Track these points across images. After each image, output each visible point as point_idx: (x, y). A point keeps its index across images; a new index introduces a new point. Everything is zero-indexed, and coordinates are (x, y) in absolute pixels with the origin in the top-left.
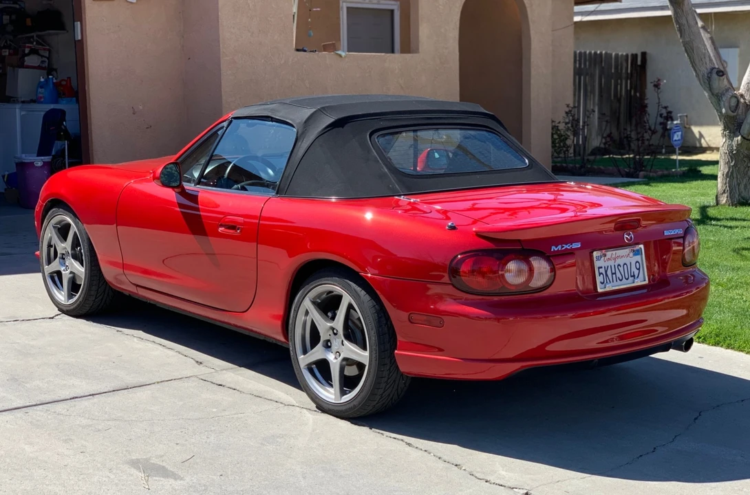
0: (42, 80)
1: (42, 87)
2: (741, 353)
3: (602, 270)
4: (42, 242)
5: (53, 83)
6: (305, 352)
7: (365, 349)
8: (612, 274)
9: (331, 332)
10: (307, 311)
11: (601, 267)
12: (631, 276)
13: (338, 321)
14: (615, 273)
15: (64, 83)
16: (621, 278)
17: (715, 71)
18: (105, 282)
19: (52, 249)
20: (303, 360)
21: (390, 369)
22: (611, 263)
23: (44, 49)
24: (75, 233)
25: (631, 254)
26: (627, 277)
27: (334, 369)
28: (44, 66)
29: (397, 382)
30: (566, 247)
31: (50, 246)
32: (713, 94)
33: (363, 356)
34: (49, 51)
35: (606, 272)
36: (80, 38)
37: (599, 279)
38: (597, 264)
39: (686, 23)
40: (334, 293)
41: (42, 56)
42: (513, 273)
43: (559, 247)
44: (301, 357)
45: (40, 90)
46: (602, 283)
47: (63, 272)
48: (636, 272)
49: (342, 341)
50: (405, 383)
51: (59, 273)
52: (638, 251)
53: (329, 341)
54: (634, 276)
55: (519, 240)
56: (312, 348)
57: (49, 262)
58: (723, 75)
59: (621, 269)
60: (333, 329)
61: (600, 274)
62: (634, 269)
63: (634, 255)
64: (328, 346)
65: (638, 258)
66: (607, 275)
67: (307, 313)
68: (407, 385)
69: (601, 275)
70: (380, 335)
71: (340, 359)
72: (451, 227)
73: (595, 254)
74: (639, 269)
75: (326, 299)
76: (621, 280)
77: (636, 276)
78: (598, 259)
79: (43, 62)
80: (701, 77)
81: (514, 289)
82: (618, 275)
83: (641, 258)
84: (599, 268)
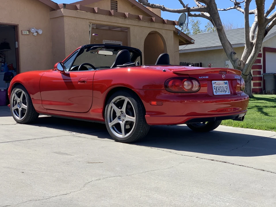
0: (3, 64)
1: (3, 67)
2: (256, 130)
3: (215, 88)
4: (11, 99)
5: (7, 66)
6: (111, 121)
7: (134, 116)
8: (218, 89)
9: (121, 113)
10: (112, 106)
13: (124, 108)
14: (219, 89)
15: (10, 66)
17: (233, 53)
18: (35, 110)
19: (15, 102)
20: (110, 125)
21: (143, 123)
22: (218, 86)
23: (3, 56)
24: (24, 94)
25: (224, 84)
26: (223, 91)
27: (122, 126)
28: (3, 61)
29: (145, 128)
30: (204, 77)
31: (14, 100)
32: (232, 61)
33: (133, 119)
34: (5, 56)
35: (216, 88)
36: (17, 47)
37: (214, 91)
38: (213, 85)
39: (223, 37)
40: (122, 99)
41: (2, 58)
42: (187, 85)
43: (202, 77)
44: (109, 123)
45: (2, 68)
46: (215, 92)
47: (19, 109)
49: (125, 115)
50: (148, 129)
51: (17, 110)
52: (226, 83)
53: (120, 116)
54: (225, 91)
55: (188, 74)
56: (113, 120)
57: (14, 106)
58: (236, 54)
59: (221, 88)
60: (121, 111)
61: (214, 89)
62: (225, 89)
63: (225, 84)
64: (119, 118)
65: (226, 85)
66: (217, 90)
67: (112, 107)
68: (149, 129)
70: (139, 111)
71: (124, 122)
72: (164, 70)
73: (213, 82)
74: (227, 89)
75: (119, 101)
76: (221, 92)
77: (226, 91)
79: (2, 60)
80: (228, 55)
81: (187, 91)
83: (227, 85)
84: (214, 87)
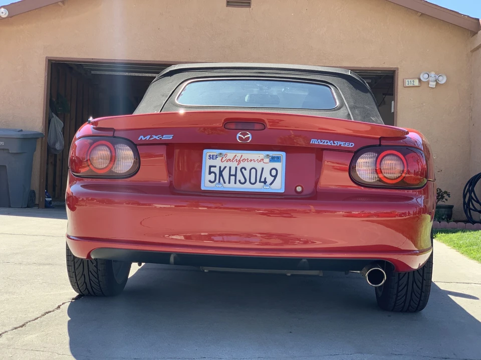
3: (215, 170)
8: (230, 175)
11: (215, 167)
12: (260, 182)
14: (235, 175)
16: (243, 181)
22: (234, 165)
25: (267, 160)
26: (253, 181)
30: (155, 137)
35: (222, 172)
37: (208, 178)
38: (208, 163)
46: (211, 182)
48: (270, 179)
52: (277, 157)
54: (265, 182)
55: (113, 129)
59: (246, 173)
61: (210, 173)
62: (266, 174)
63: (270, 161)
65: (275, 165)
66: (222, 176)
69: (213, 175)
73: (207, 153)
74: (275, 177)
76: (242, 183)
77: (269, 182)
78: (211, 157)
81: (99, 173)
82: (240, 177)
83: (280, 166)
84: (210, 167)
